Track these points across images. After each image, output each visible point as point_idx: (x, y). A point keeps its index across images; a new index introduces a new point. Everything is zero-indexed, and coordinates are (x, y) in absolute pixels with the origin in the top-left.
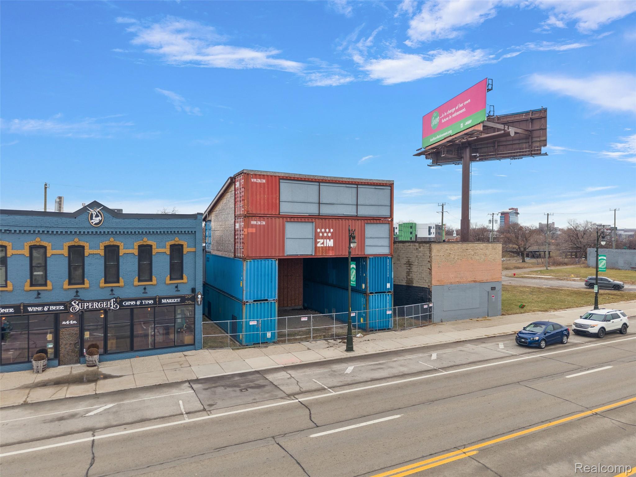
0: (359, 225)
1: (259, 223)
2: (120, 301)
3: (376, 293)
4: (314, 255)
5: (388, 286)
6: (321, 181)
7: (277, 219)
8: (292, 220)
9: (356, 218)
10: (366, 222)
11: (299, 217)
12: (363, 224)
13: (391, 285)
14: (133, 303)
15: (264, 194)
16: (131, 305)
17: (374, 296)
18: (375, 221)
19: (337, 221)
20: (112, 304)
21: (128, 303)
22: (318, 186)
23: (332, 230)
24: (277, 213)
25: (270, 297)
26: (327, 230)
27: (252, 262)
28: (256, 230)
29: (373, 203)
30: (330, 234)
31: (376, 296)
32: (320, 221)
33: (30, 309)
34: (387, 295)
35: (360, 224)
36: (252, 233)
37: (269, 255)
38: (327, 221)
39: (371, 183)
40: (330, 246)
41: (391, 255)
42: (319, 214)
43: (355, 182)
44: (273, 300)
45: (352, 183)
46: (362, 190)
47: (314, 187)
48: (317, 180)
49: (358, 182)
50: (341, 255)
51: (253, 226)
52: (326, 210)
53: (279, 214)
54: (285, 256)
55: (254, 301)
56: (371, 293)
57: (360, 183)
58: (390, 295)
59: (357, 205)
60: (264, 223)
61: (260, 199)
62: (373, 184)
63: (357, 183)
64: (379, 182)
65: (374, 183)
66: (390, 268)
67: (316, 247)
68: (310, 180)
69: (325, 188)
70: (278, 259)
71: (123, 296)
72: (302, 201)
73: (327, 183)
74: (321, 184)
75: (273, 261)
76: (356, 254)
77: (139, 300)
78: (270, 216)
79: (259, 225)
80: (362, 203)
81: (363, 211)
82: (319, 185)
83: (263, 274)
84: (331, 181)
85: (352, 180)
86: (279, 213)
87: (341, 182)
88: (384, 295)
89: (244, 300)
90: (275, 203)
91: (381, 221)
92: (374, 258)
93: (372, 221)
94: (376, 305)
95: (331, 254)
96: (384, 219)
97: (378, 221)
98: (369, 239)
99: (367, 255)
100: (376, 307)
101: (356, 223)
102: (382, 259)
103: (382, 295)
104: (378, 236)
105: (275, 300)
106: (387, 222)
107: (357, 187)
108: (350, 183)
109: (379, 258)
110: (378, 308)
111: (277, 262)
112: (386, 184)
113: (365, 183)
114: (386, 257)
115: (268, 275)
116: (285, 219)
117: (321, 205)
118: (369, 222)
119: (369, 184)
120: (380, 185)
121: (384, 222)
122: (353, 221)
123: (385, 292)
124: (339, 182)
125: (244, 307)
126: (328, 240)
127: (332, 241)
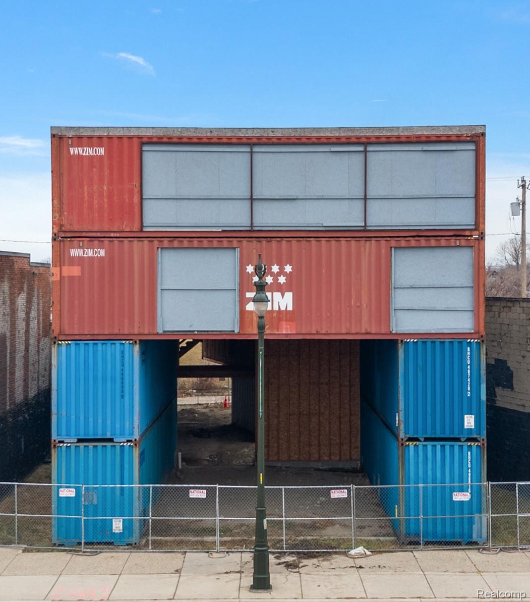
0: (370, 256)
1: (90, 253)
3: (426, 439)
4: (239, 334)
5: (469, 421)
6: (255, 141)
7: (136, 244)
8: (176, 243)
9: (363, 234)
10: (393, 243)
11: (195, 235)
12: (383, 251)
13: (478, 422)
15: (101, 181)
17: (421, 447)
18: (423, 242)
19: (304, 243)
22: (248, 155)
23: (288, 269)
24: (136, 227)
25: (118, 432)
26: (275, 269)
27: (73, 347)
28: (82, 271)
29: (416, 193)
30: (282, 280)
31: (429, 448)
32: (255, 243)
34: (465, 448)
35: (373, 250)
36: (71, 278)
37: (116, 331)
38: (274, 244)
39: (408, 137)
40: (283, 308)
41: (477, 336)
42: (252, 226)
43: (358, 138)
44: (128, 441)
45: (348, 142)
46: (380, 158)
47: (238, 159)
48: (245, 140)
49: (368, 138)
50: (318, 333)
51: (73, 261)
52: (270, 217)
53: (141, 231)
54: (158, 334)
55: (80, 441)
56: (410, 439)
57: (373, 140)
58: (474, 448)
59: (365, 199)
60: (102, 253)
61: (91, 196)
62: (415, 139)
63: (364, 140)
64: (434, 133)
65: (419, 137)
66: (475, 372)
67: (243, 312)
68: (225, 140)
69: (265, 159)
70: (140, 340)
72: (204, 194)
73: (273, 144)
74: (256, 149)
75: (127, 347)
76: (363, 331)
78: (118, 235)
79: (89, 257)
80: (382, 193)
81: (384, 216)
82: (252, 153)
83: (100, 376)
84: (286, 141)
85: (350, 134)
86: (142, 226)
87: (314, 140)
88: (456, 449)
89: (54, 437)
90: (131, 204)
91: (443, 242)
92: (420, 344)
93: (413, 242)
94: (430, 473)
95: (287, 329)
96: (452, 233)
97: (433, 242)
98: (406, 290)
99: (396, 334)
100: (429, 480)
101: (362, 249)
102: (447, 345)
103: (447, 448)
104: (436, 284)
105: (131, 441)
106: (463, 243)
107: (365, 152)
108: (344, 140)
109: (438, 344)
110: (434, 481)
111: (137, 348)
112: (458, 136)
113: (388, 138)
114: (461, 342)
115: (113, 380)
116: (156, 242)
117: (256, 204)
118: (403, 243)
119: (403, 139)
120: (438, 140)
121: (453, 244)
122: (353, 243)
123: (457, 440)
124: (310, 141)
125: (54, 453)
126: (277, 295)
127: (289, 296)
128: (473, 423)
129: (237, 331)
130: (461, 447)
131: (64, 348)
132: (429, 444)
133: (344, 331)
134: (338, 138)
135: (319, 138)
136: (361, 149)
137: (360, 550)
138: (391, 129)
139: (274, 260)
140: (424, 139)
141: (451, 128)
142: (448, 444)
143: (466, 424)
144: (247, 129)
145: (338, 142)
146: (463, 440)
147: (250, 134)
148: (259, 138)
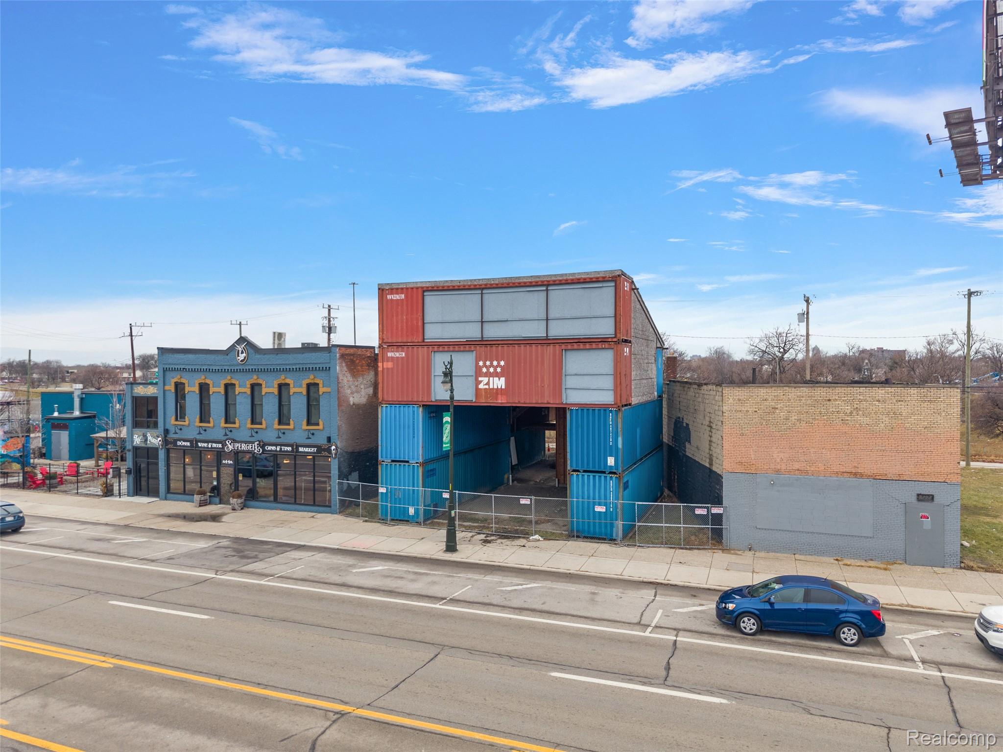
0: (550, 355)
1: (397, 354)
2: (263, 445)
3: (585, 471)
4: (475, 402)
5: (611, 461)
6: (483, 286)
7: (421, 349)
8: (441, 349)
9: (546, 341)
10: (563, 347)
11: (451, 344)
12: (557, 352)
13: (616, 461)
14: (273, 448)
15: (402, 314)
16: (271, 451)
17: (580, 476)
18: (582, 346)
19: (511, 347)
20: (256, 447)
21: (270, 448)
22: (480, 295)
23: (502, 363)
24: (420, 340)
25: (411, 457)
26: (495, 363)
27: (389, 408)
28: (393, 365)
29: (579, 315)
30: (499, 370)
31: (586, 477)
32: (483, 348)
33: (200, 445)
34: (608, 478)
35: (551, 352)
36: (388, 369)
37: (410, 400)
38: (494, 348)
39: (572, 280)
40: (499, 387)
41: (616, 406)
42: (482, 337)
43: (543, 282)
44: (417, 463)
45: (537, 284)
46: (556, 294)
47: (474, 298)
48: (478, 287)
49: (548, 281)
50: (519, 403)
51: (389, 359)
52: (493, 332)
53: (423, 342)
54: (432, 401)
55: (393, 461)
56: (574, 471)
57: (551, 283)
58: (614, 478)
59: (547, 320)
60: (404, 355)
61: (397, 322)
62: (577, 281)
63: (546, 283)
64: (588, 276)
65: (579, 279)
66: (614, 429)
67: (477, 389)
68: (467, 287)
69: (491, 297)
70: (423, 405)
71: (266, 440)
72: (456, 319)
73: (494, 288)
74: (484, 291)
75: (416, 408)
76: (546, 402)
77: (279, 445)
78: (412, 344)
79: (397, 357)
80: (558, 316)
81: (558, 330)
82: (482, 294)
83: (402, 425)
84: (501, 286)
85: (538, 280)
86: (424, 339)
87: (517, 284)
88: (603, 478)
89: (380, 458)
90: (417, 326)
91: (594, 346)
92: (580, 410)
93: (576, 346)
94: (586, 492)
95: (502, 400)
96: (600, 340)
97: (588, 346)
98: (573, 376)
99: (566, 404)
100: (586, 497)
101: (545, 351)
102: (597, 412)
103: (597, 478)
104: (591, 372)
105: (418, 463)
106: (607, 346)
107: (547, 290)
108: (534, 284)
109: (591, 411)
110: (589, 498)
111: (421, 409)
112: (604, 278)
113: (560, 281)
114: (605, 410)
115: (409, 427)
116: (431, 347)
117: (483, 323)
118: (569, 347)
119: (569, 281)
120: (591, 281)
121: (600, 347)
122: (539, 346)
123: (604, 472)
124: (514, 285)
125: (379, 467)
126: (496, 379)
127: (503, 379)
128: (613, 463)
129: (474, 401)
130: (606, 477)
131: (384, 408)
132: (586, 474)
133: (534, 402)
134: (531, 282)
135: (519, 283)
136: (544, 288)
137: (537, 537)
138: (562, 275)
139: (494, 358)
140: (582, 280)
141: (598, 272)
142: (597, 475)
143: (609, 462)
144: (479, 280)
145: (531, 285)
146: (607, 473)
147: (481, 283)
148: (486, 285)
